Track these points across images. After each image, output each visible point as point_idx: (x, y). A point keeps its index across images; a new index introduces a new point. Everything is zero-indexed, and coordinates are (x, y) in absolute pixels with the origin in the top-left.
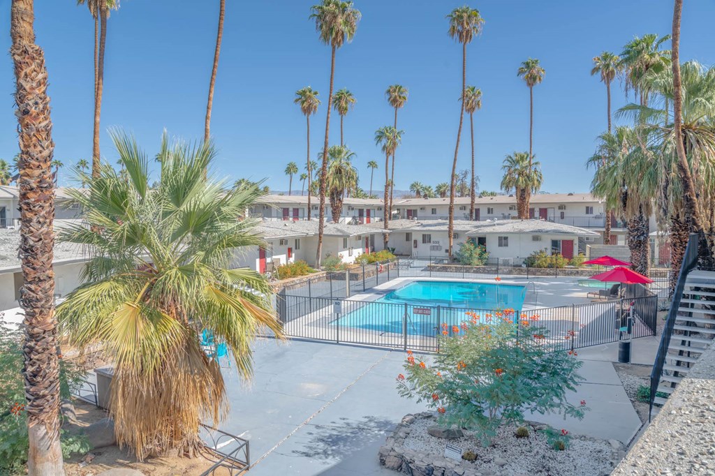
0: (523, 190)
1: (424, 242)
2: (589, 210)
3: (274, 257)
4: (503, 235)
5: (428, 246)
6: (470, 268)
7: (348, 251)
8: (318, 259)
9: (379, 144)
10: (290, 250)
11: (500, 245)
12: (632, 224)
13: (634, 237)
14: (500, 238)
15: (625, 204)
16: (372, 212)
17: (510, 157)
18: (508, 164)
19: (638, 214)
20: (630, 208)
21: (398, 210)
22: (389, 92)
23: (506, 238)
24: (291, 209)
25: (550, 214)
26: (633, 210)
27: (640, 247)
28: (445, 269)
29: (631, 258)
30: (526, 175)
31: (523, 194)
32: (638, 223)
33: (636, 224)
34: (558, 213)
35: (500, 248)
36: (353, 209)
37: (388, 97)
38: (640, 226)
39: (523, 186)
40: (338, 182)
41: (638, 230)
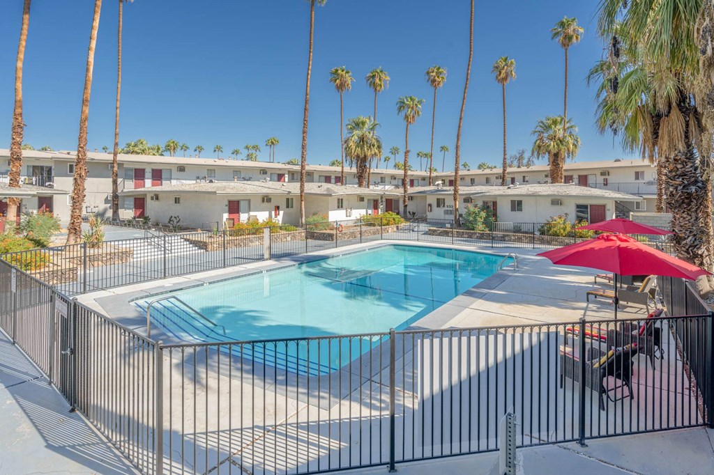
0: (556, 155)
1: (438, 206)
2: (638, 175)
3: (252, 213)
4: (517, 199)
5: (442, 210)
6: (472, 233)
7: (345, 211)
8: (302, 218)
9: (400, 114)
10: (277, 208)
11: (513, 209)
12: (671, 166)
13: (676, 188)
14: (513, 202)
15: (656, 133)
16: (415, 182)
17: (542, 122)
18: (539, 129)
19: (681, 146)
20: (666, 138)
21: (442, 180)
22: (428, 73)
23: (520, 203)
24: (333, 177)
25: (591, 180)
26: (671, 141)
27: (689, 204)
28: (446, 234)
29: (673, 223)
30: (559, 139)
31: (556, 159)
32: (684, 164)
33: (679, 166)
34: (600, 179)
35: (514, 212)
36: (395, 179)
37: (427, 77)
38: (688, 167)
39: (555, 151)
40: (360, 150)
41: (683, 175)
